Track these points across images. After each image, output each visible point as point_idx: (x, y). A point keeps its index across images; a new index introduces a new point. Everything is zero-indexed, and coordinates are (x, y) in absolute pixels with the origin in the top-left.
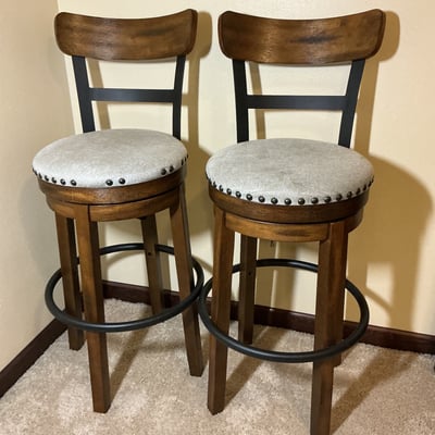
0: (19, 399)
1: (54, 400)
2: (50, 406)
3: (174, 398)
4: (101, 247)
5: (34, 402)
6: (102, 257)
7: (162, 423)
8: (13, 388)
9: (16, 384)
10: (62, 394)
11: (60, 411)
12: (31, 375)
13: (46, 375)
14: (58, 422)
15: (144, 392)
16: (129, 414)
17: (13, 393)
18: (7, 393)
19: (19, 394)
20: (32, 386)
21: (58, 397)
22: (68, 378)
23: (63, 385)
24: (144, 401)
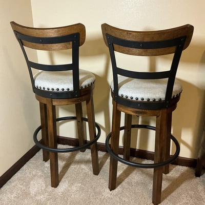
0: (13, 184)
1: (28, 185)
2: (26, 187)
3: (80, 185)
4: (57, 118)
5: (19, 186)
6: (57, 122)
7: (74, 195)
8: (10, 180)
9: (12, 178)
10: (32, 182)
11: (30, 189)
12: (18, 175)
13: (25, 175)
14: (29, 194)
15: (67, 182)
16: (60, 191)
17: (10, 182)
18: (8, 182)
19: (13, 182)
20: (19, 179)
21: (29, 184)
22: (35, 176)
23: (32, 179)
24: (67, 186)
